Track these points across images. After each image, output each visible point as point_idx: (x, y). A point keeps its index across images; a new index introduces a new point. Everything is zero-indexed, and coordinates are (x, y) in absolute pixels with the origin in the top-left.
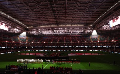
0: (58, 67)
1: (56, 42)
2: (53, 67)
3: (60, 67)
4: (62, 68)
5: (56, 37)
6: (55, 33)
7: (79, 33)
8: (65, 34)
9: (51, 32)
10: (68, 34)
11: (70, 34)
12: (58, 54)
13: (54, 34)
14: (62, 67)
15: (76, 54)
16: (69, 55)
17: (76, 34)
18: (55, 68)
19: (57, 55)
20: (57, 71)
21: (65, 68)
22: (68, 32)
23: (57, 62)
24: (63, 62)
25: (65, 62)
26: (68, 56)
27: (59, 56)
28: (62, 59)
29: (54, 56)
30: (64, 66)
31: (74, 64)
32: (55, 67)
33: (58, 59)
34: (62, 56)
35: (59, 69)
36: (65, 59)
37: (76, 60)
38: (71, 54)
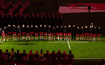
0: (21, 52)
3: (28, 52)
14: (34, 53)
15: (89, 8)
16: (63, 10)
18: (8, 54)
19: (16, 11)
23: (17, 35)
24: (39, 35)
25: (48, 35)
26: (59, 14)
27: (24, 16)
28: (34, 26)
29: (5, 16)
30: (42, 48)
31: (80, 40)
32: (10, 51)
33: (21, 26)
34: (36, 16)
35: (23, 58)
36: (45, 26)
37: (86, 27)
38: (71, 7)
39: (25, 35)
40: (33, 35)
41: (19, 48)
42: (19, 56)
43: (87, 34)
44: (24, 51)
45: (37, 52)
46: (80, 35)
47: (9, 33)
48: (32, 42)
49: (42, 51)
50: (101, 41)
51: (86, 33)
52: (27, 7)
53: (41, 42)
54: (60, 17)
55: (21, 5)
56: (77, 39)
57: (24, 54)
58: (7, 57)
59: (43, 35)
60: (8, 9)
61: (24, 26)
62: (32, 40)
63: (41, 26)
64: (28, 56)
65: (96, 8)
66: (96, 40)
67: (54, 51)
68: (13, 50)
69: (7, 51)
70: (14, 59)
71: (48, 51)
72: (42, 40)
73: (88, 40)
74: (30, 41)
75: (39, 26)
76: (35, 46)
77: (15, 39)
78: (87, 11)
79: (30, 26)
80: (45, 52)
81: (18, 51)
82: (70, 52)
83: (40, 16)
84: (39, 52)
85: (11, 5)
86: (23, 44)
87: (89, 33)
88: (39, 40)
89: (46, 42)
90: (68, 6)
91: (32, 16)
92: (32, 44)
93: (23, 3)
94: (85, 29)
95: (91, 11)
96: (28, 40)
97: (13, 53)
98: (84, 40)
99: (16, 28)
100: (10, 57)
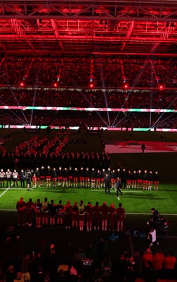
0: (56, 203)
1: (49, 83)
2: (34, 201)
4: (75, 208)
5: (49, 56)
6: (40, 38)
7: (169, 41)
8: (92, 44)
9: (19, 30)
10: (108, 44)
11: (120, 44)
12: (57, 144)
13: (35, 43)
14: (72, 204)
15: (143, 148)
16: (110, 149)
17: (151, 45)
18: (40, 205)
19: (52, 149)
20: (52, 221)
21: (88, 208)
22: (110, 34)
23: (51, 180)
24: (79, 181)
25: (90, 181)
26: (105, 155)
27: (61, 156)
28: (73, 168)
29: (38, 155)
30: (82, 198)
31: (132, 189)
32: (42, 201)
33: (57, 168)
34: (76, 156)
35: (58, 211)
36: (87, 169)
37: (140, 171)
38: (120, 146)
39: (61, 181)
40: (72, 181)
41: (55, 197)
42: (53, 209)
43: (141, 181)
44: (60, 202)
45: (76, 204)
46: (132, 183)
47: (41, 177)
48: (69, 190)
49: (82, 202)
50: (159, 190)
51: (140, 179)
52: (66, 145)
53: (82, 190)
54: (106, 158)
55: (58, 142)
56: (128, 187)
57: (60, 206)
58: (38, 209)
59: (85, 181)
60: (42, 146)
61: (60, 169)
62: (70, 187)
63: (82, 169)
64: (65, 209)
65: (151, 148)
66: (153, 189)
67: (97, 203)
68: (46, 199)
69: (39, 200)
70: (47, 212)
71: (89, 203)
72: (82, 187)
73: (142, 189)
74: (68, 188)
75: (79, 169)
76: (74, 194)
77: (49, 185)
78: (141, 151)
79: (68, 169)
80: (86, 204)
81: (52, 201)
82: (120, 205)
83: (81, 156)
84: (79, 204)
85: (46, 142)
86: (59, 192)
87: (143, 179)
88: (79, 187)
89: (88, 190)
90: (116, 144)
91: (71, 156)
92: (71, 192)
93: (60, 139)
94: (137, 174)
95: (146, 151)
96: (65, 186)
97: (46, 204)
98: (136, 189)
99: (52, 171)
100: (42, 209)
